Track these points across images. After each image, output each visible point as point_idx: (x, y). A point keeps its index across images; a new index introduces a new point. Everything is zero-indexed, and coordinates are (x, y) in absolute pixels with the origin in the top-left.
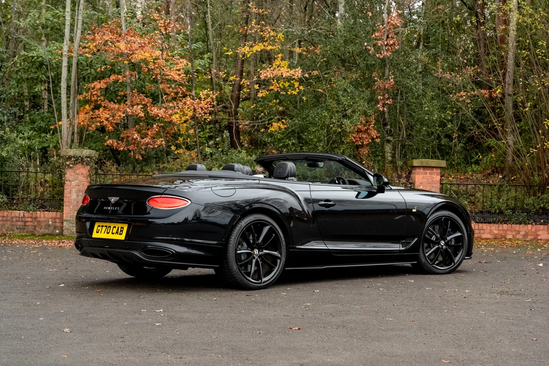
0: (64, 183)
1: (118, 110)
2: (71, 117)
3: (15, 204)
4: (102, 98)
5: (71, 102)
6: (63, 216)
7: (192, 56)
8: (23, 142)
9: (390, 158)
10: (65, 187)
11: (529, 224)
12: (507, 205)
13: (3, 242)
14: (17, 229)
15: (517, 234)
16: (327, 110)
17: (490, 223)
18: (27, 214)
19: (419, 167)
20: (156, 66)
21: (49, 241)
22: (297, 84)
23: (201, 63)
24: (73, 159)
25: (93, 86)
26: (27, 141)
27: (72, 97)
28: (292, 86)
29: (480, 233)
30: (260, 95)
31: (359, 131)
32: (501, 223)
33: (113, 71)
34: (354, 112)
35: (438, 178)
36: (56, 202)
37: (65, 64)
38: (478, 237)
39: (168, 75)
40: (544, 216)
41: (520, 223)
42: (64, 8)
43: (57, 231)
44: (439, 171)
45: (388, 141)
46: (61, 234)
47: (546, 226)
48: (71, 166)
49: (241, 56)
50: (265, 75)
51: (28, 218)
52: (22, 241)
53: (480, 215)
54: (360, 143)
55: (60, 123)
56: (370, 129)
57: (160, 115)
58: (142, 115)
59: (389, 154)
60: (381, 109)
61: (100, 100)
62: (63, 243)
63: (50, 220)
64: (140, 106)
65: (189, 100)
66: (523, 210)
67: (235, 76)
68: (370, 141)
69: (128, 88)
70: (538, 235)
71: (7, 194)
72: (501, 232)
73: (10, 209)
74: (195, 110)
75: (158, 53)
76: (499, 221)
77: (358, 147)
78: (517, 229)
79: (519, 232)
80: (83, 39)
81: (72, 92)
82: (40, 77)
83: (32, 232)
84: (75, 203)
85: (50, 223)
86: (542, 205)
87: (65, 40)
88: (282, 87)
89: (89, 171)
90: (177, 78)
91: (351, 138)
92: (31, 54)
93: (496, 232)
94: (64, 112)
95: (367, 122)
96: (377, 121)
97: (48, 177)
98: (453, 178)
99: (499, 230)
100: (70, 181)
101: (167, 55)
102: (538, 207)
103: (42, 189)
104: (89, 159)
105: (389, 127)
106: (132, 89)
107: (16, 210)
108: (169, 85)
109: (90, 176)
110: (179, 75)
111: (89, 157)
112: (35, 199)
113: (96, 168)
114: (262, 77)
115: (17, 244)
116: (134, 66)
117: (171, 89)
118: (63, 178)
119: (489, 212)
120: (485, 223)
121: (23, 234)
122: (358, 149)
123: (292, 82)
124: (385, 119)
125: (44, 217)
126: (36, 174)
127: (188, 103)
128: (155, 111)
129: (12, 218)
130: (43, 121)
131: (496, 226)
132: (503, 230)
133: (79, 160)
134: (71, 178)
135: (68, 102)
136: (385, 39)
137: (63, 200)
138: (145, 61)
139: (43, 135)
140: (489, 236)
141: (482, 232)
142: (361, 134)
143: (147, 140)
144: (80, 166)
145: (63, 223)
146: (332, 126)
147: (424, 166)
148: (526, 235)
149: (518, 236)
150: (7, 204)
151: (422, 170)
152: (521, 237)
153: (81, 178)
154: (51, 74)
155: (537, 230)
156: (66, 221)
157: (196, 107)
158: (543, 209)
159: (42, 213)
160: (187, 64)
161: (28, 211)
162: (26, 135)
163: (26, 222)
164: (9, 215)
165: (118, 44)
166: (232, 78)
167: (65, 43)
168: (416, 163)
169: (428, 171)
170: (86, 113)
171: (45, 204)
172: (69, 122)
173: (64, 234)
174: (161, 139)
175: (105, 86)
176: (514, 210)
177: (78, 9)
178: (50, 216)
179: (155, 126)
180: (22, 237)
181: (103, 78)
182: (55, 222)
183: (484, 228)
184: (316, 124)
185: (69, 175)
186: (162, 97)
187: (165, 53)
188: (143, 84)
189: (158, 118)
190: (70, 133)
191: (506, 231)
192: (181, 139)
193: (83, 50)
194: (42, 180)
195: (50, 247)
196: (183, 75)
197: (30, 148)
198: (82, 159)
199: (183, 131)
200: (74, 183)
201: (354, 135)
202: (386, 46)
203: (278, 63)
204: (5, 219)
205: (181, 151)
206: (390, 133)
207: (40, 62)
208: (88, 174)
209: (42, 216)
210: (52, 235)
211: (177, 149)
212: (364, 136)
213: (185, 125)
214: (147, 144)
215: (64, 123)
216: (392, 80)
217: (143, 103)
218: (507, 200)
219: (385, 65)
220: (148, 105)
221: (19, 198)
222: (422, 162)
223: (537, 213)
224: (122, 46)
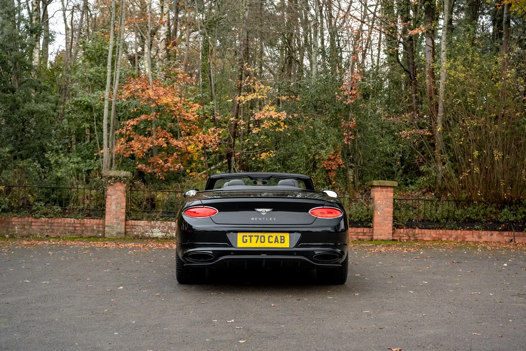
0: (106, 197)
1: (147, 141)
2: (110, 147)
3: (67, 213)
4: (134, 133)
5: (111, 135)
6: (105, 223)
7: (203, 102)
8: (73, 166)
9: (352, 180)
10: (107, 200)
11: (458, 230)
12: (443, 216)
13: (58, 243)
14: (69, 232)
15: (450, 237)
16: (305, 143)
17: (429, 229)
18: (76, 221)
19: (377, 186)
20: (177, 108)
21: (95, 243)
22: (282, 124)
23: (208, 108)
24: (113, 179)
25: (127, 123)
26: (76, 165)
27: (111, 131)
28: (278, 125)
29: (422, 236)
30: (254, 131)
31: (330, 159)
32: (438, 229)
33: (142, 113)
34: (327, 144)
35: (392, 194)
36: (99, 211)
37: (106, 106)
38: (421, 240)
39: (185, 116)
40: (470, 224)
41: (452, 229)
42: (105, 65)
43: (100, 234)
44: (392, 189)
45: (351, 167)
46: (103, 236)
47: (471, 232)
48: (112, 183)
49: (238, 103)
50: (259, 116)
51: (78, 224)
52: (73, 243)
53: (422, 223)
54: (330, 168)
55: (102, 151)
56: (337, 158)
57: (179, 146)
58: (165, 145)
59: (352, 177)
60: (346, 143)
61: (132, 134)
62: (107, 244)
63: (95, 226)
64: (164, 139)
65: (201, 135)
66: (455, 219)
67: (234, 118)
68: (337, 167)
69: (154, 125)
70: (465, 238)
71: (61, 205)
72: (438, 236)
73: (63, 217)
74: (205, 142)
75: (177, 99)
76: (436, 228)
77: (328, 171)
78: (450, 233)
79: (451, 236)
80: (120, 88)
81: (111, 128)
82: (86, 116)
83: (81, 235)
84: (115, 212)
85: (95, 228)
86: (468, 216)
87: (107, 88)
88: (271, 126)
89: (126, 188)
90: (192, 118)
91: (324, 164)
92: (79, 99)
93: (434, 236)
94: (105, 142)
95: (335, 153)
96: (342, 151)
97: (94, 192)
98: (398, 195)
99: (437, 234)
100: (111, 196)
101: (184, 101)
102: (465, 217)
103: (88, 202)
104: (125, 179)
105: (351, 156)
106: (157, 127)
107: (68, 218)
108: (185, 124)
109: (126, 192)
110: (194, 116)
111: (126, 177)
112: (83, 210)
113: (130, 186)
114: (256, 118)
115: (70, 245)
116: (159, 109)
117: (187, 127)
118: (105, 194)
119: (429, 220)
120: (426, 229)
121: (74, 237)
122: (327, 173)
123: (278, 122)
124: (348, 150)
125: (90, 223)
126: (84, 190)
127: (200, 137)
128: (175, 142)
129: (65, 224)
130: (88, 150)
131: (435, 231)
132: (439, 234)
133: (118, 179)
134: (111, 193)
135: (108, 136)
136: (349, 90)
137: (105, 210)
138: (167, 105)
139: (88, 160)
140: (429, 239)
141: (424, 235)
142: (330, 161)
143: (169, 164)
144: (118, 184)
145: (105, 228)
146: (309, 155)
147: (381, 185)
148: (456, 238)
149: (450, 239)
150: (61, 213)
151: (379, 189)
152: (453, 240)
153: (119, 193)
154: (95, 115)
155: (465, 234)
156: (107, 226)
157: (206, 141)
158: (469, 218)
159: (89, 220)
160: (200, 107)
161: (78, 219)
162: (75, 160)
163: (75, 227)
164: (63, 222)
165: (147, 91)
166: (232, 119)
167: (107, 90)
168: (375, 183)
169: (384, 190)
170: (122, 144)
171: (91, 213)
172: (109, 151)
173: (105, 236)
174: (179, 164)
175: (138, 123)
176: (447, 219)
177: (117, 65)
178: (95, 223)
179: (175, 154)
180: (73, 239)
181: (135, 117)
182: (99, 227)
183: (426, 233)
184: (297, 154)
185: (110, 191)
186: (180, 132)
187: (183, 98)
188: (165, 122)
189: (177, 148)
190: (110, 159)
191: (441, 235)
192: (194, 164)
193: (120, 96)
194: (88, 195)
195: (97, 248)
196: (196, 116)
197: (78, 170)
198: (120, 178)
199: (195, 158)
200: (113, 197)
201: (326, 162)
202: (350, 95)
203: (267, 108)
204: (59, 225)
205: (194, 173)
206: (352, 161)
207: (86, 105)
208: (125, 190)
209: (88, 223)
210: (96, 238)
211: (191, 172)
212: (333, 163)
213: (197, 154)
214: (170, 167)
215: (105, 151)
216: (354, 121)
217: (166, 136)
218: (443, 211)
219: (349, 110)
220: (169, 138)
221: (70, 209)
222: (380, 182)
223: (465, 221)
224: (151, 92)
